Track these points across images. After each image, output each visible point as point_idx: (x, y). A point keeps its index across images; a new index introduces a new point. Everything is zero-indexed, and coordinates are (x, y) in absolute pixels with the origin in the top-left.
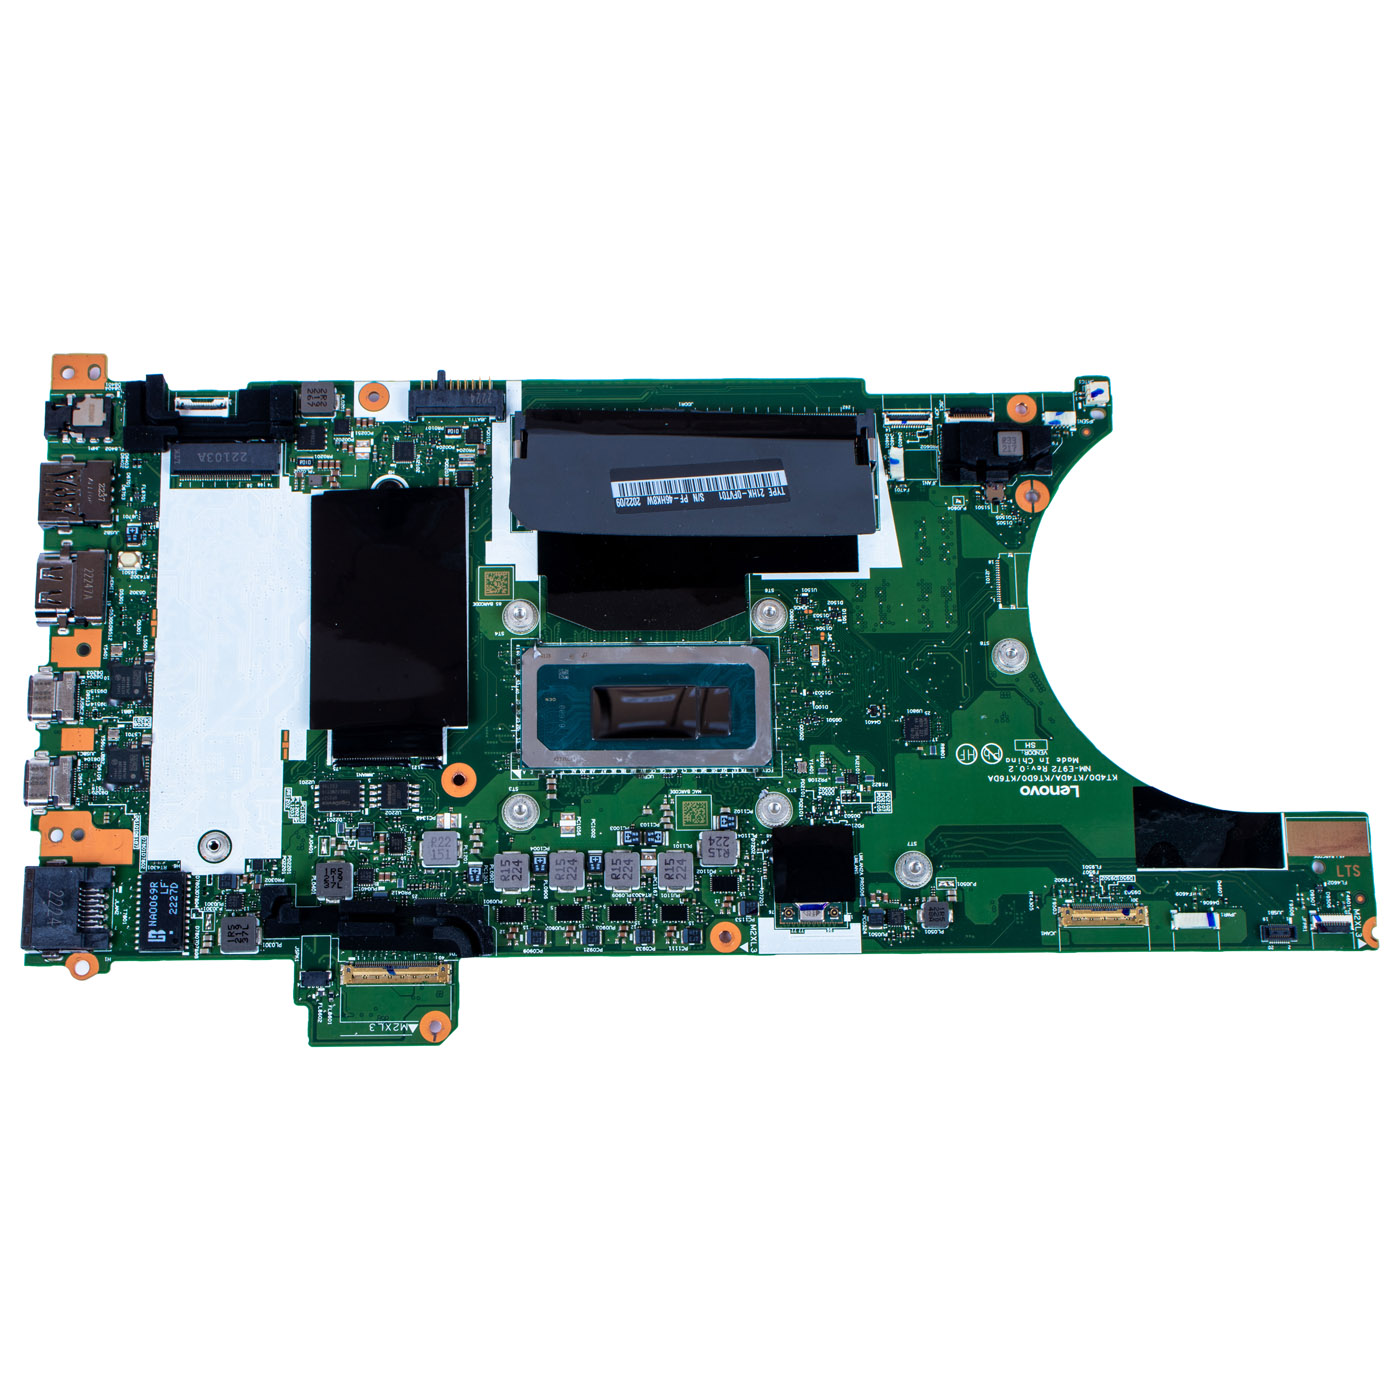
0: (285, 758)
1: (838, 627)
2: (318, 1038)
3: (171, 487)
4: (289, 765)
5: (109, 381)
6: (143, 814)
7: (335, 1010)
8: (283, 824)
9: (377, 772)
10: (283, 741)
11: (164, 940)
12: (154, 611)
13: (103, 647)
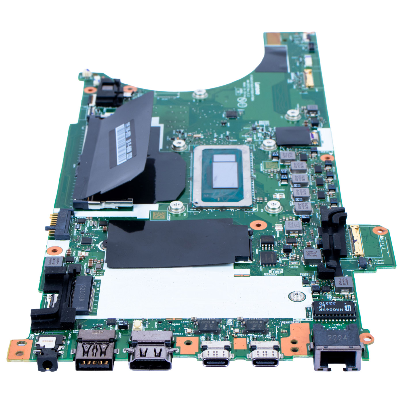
0: (249, 276)
1: (185, 131)
2: (392, 263)
3: (96, 315)
4: (252, 274)
5: (28, 338)
6: (281, 320)
7: (377, 259)
8: (284, 275)
9: (255, 248)
10: (240, 276)
11: (350, 306)
12: (167, 319)
13: (187, 336)
